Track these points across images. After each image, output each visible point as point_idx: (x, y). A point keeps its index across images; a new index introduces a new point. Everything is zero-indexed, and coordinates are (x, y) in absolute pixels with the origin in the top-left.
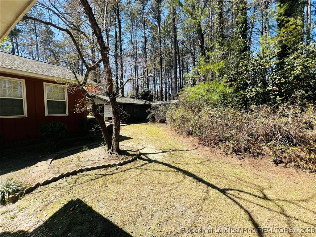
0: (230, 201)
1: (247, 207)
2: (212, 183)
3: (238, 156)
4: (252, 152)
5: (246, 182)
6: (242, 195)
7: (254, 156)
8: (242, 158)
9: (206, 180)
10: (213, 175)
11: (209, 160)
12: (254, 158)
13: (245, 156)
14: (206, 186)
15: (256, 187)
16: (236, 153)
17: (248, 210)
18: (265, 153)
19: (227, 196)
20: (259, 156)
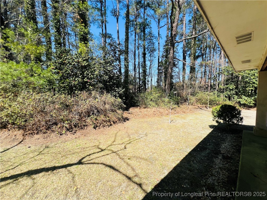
0: (89, 165)
1: (99, 161)
2: (67, 163)
3: (71, 132)
4: (80, 126)
5: (87, 148)
6: (92, 157)
7: (82, 128)
8: (75, 133)
9: (60, 165)
10: (62, 157)
11: (47, 147)
12: (82, 130)
13: (76, 131)
14: (64, 169)
15: (94, 148)
16: (69, 131)
17: (100, 162)
18: (88, 124)
19: (85, 164)
20: (85, 127)
